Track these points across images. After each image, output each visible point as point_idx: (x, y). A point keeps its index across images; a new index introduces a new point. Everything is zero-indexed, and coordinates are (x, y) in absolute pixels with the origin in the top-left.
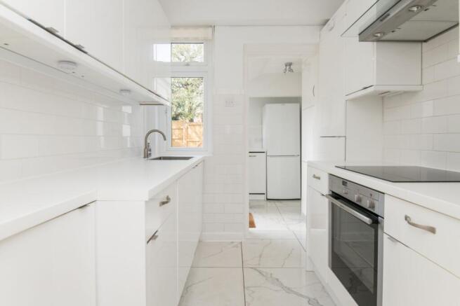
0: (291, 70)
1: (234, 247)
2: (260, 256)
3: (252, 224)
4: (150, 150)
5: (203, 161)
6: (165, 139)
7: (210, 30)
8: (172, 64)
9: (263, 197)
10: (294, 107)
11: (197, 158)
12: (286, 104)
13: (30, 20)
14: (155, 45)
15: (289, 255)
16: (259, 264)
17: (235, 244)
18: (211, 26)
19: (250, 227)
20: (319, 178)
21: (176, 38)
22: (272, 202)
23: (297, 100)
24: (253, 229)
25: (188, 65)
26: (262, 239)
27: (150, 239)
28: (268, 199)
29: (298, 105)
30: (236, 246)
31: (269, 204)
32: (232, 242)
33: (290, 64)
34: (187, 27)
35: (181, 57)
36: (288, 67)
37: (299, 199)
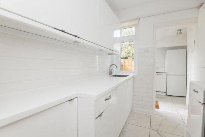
0: (181, 33)
1: (147, 117)
2: (160, 125)
3: (157, 107)
4: (112, 72)
5: (134, 77)
6: (117, 68)
7: (137, 21)
8: (121, 37)
9: (164, 94)
10: (183, 51)
11: (131, 75)
12: (178, 50)
13: (54, 28)
14: (114, 31)
15: (176, 127)
16: (159, 129)
17: (147, 116)
18: (138, 19)
19: (156, 108)
20: (197, 92)
21: (123, 27)
22: (169, 97)
23: (185, 47)
24: (157, 109)
25: (128, 37)
26: (162, 116)
27: (98, 116)
28: (167, 95)
29: (185, 50)
30: (148, 117)
31: (168, 97)
32: (146, 115)
33: (180, 30)
34: (127, 21)
35: (129, 34)
36: (179, 32)
37: (185, 97)
